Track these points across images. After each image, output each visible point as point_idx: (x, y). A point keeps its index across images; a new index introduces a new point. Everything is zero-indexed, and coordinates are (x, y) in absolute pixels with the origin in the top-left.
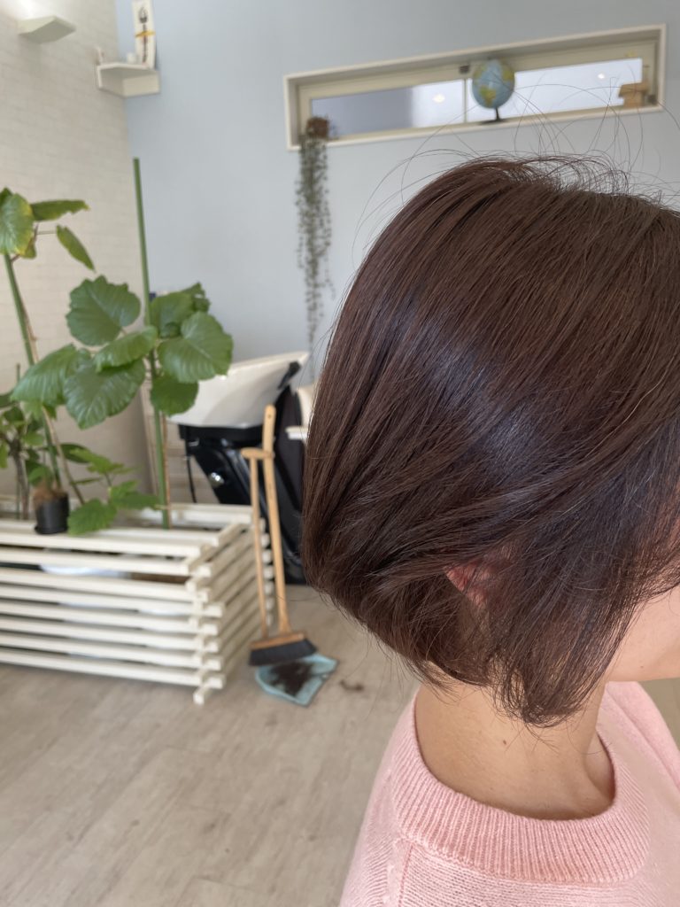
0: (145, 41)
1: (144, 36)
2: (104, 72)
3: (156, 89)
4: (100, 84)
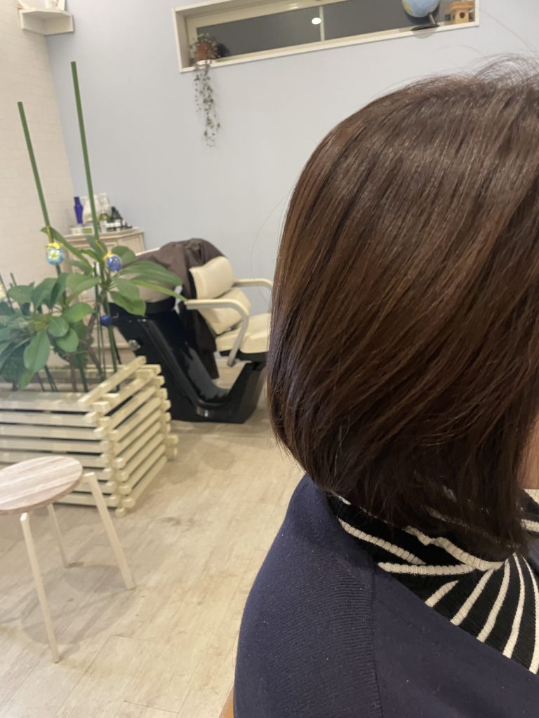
2: (26, 15)
4: (22, 25)
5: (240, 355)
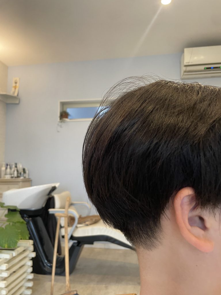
0: (15, 89)
1: (15, 88)
3: (17, 102)
5: (72, 238)
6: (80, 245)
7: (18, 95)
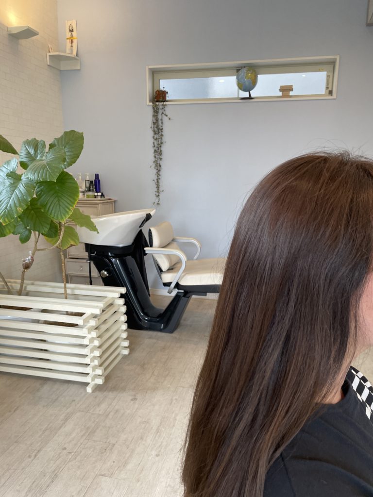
0: (72, 42)
1: (71, 39)
2: (51, 56)
3: (79, 68)
4: (48, 63)
5: (177, 286)
6: (188, 295)
7: (77, 55)
